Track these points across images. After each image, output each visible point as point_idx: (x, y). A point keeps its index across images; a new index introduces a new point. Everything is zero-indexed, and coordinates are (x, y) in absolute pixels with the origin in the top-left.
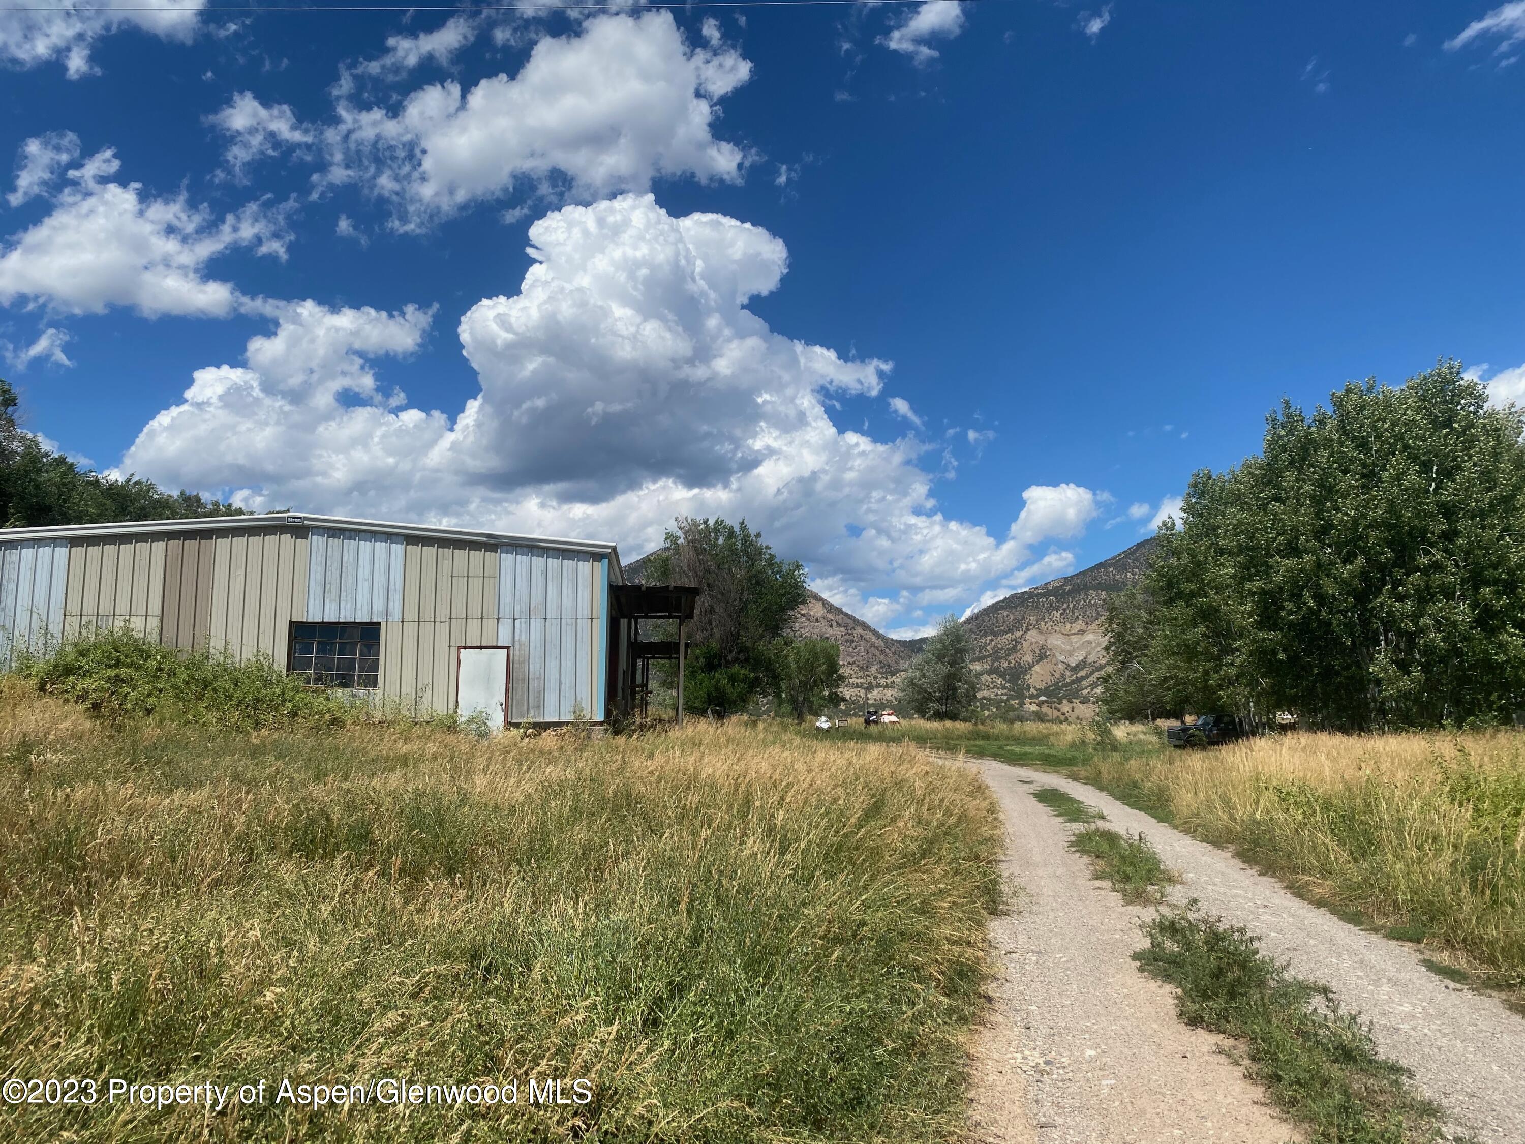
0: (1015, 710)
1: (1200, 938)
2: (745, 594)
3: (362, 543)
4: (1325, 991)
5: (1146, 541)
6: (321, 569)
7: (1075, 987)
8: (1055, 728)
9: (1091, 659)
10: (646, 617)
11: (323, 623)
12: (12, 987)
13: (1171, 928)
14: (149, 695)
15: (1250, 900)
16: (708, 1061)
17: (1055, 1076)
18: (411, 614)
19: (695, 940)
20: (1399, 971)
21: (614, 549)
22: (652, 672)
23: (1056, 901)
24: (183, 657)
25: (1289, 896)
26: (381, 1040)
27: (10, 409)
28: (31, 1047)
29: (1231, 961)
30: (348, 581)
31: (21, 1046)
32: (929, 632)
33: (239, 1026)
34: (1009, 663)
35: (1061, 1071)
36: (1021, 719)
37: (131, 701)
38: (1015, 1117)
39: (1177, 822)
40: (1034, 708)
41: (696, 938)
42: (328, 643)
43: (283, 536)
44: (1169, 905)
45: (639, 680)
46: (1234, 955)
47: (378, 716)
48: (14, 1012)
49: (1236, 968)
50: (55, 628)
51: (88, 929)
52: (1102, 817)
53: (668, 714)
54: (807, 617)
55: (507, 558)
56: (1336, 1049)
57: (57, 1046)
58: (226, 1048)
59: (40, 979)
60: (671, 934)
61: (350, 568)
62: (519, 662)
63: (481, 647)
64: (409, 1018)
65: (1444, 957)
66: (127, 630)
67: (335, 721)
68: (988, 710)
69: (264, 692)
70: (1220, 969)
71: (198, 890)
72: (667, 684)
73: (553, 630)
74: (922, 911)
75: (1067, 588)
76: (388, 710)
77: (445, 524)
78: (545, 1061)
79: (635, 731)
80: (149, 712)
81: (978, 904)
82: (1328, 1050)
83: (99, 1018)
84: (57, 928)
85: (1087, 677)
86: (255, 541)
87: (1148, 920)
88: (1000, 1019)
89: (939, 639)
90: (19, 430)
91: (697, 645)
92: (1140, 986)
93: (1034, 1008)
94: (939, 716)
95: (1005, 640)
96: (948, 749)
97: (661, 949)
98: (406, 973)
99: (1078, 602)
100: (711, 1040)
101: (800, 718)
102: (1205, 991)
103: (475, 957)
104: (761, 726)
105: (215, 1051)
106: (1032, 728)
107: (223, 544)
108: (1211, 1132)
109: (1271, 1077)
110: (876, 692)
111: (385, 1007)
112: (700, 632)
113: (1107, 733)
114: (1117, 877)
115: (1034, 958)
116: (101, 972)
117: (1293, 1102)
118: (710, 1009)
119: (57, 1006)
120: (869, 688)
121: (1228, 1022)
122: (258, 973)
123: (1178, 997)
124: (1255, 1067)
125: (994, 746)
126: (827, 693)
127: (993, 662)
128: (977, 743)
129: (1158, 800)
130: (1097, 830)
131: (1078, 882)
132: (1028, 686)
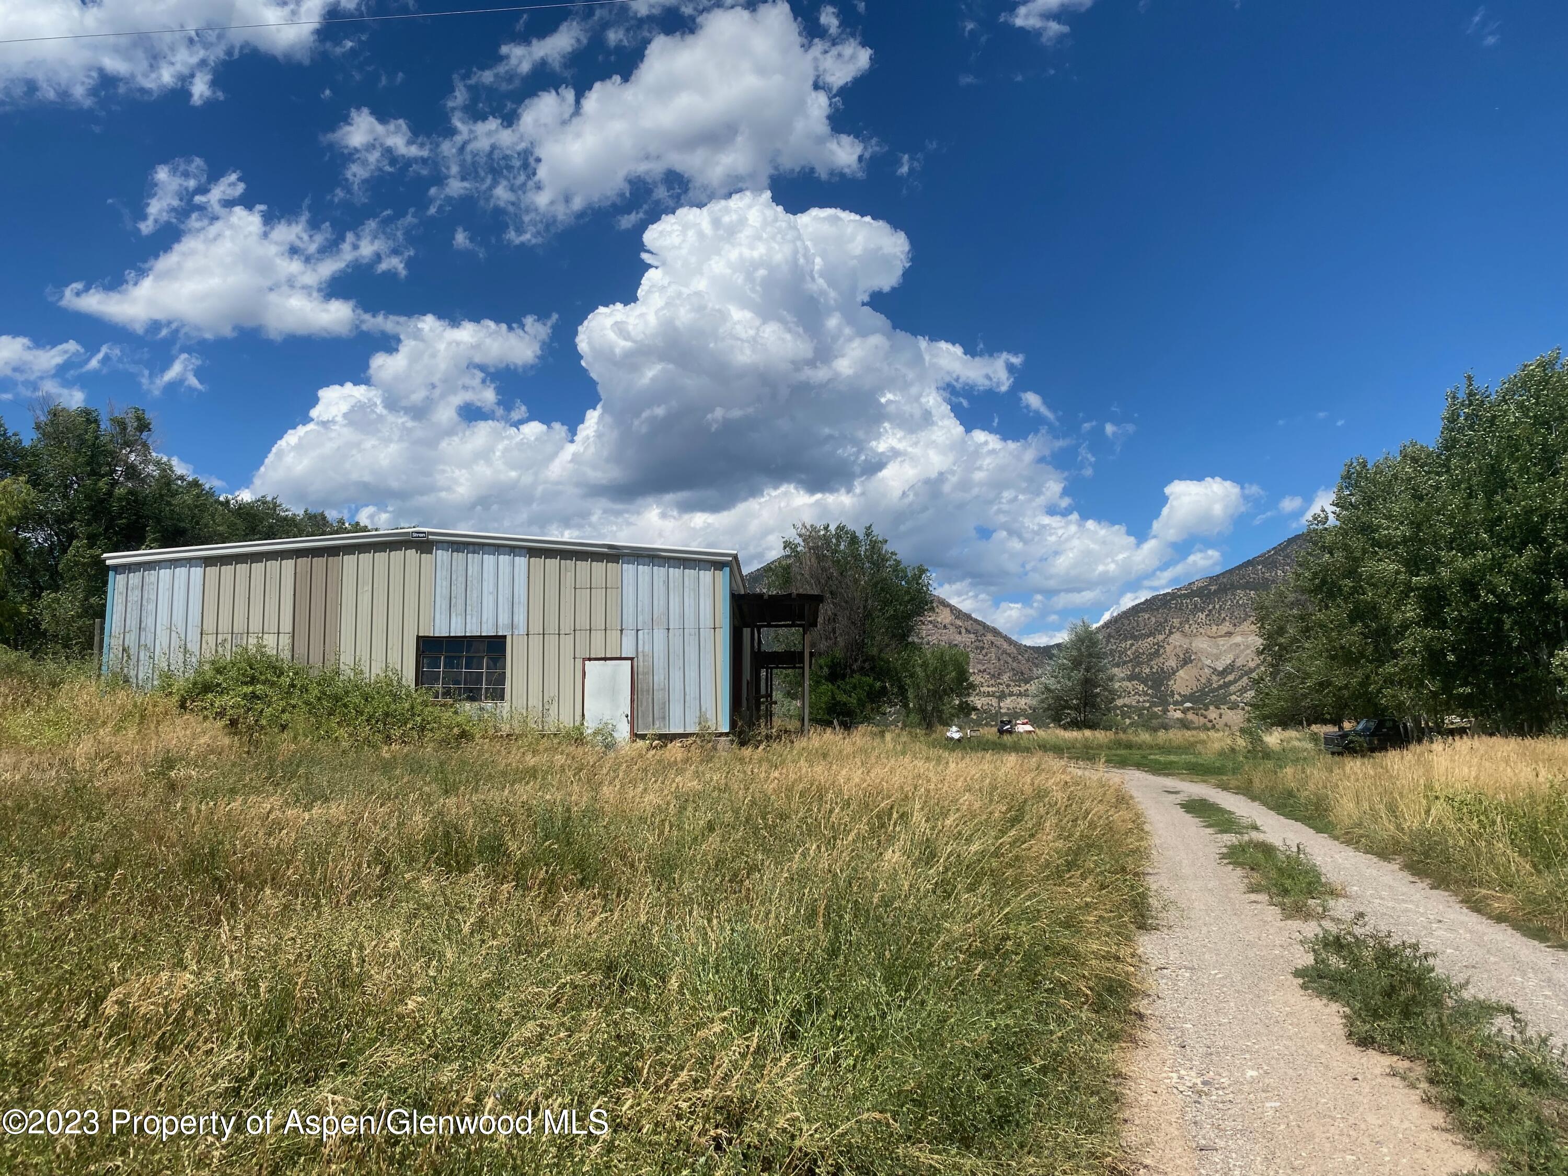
0: (1158, 717)
1: (1368, 954)
2: (870, 602)
3: (486, 556)
4: (1511, 1011)
5: (1298, 537)
6: (446, 584)
7: (1232, 1004)
8: (1203, 736)
9: (1239, 663)
10: (769, 626)
11: (449, 637)
12: (166, 993)
13: (1336, 944)
14: (283, 711)
15: (1422, 915)
16: (850, 1076)
17: (1214, 1098)
18: (536, 627)
19: (833, 952)
21: (735, 557)
22: (776, 682)
23: (1209, 915)
24: (314, 673)
25: (1465, 910)
26: (521, 1050)
27: (145, 433)
28: (186, 1053)
29: (1403, 979)
30: (473, 595)
31: (177, 1052)
32: (1062, 637)
33: (382, 1034)
34: (1152, 668)
35: (1221, 1092)
36: (1166, 727)
37: (266, 717)
38: (1172, 1139)
39: (1337, 832)
40: (1178, 715)
41: (833, 951)
42: (455, 657)
43: (408, 552)
44: (1333, 919)
45: (763, 692)
46: (1407, 972)
47: (505, 729)
48: (168, 1017)
49: (1409, 986)
50: (193, 647)
51: (236, 938)
52: (1256, 828)
53: (793, 725)
54: (935, 624)
55: (629, 569)
56: (1525, 1072)
57: (209, 1052)
58: (371, 1056)
59: (192, 986)
60: (808, 945)
61: (475, 582)
62: (644, 674)
63: (605, 659)
64: (547, 1028)
66: (260, 647)
67: (464, 734)
68: (1130, 718)
69: (393, 706)
70: (1392, 987)
71: (338, 902)
72: (791, 695)
73: (676, 641)
74: (1067, 925)
75: (1213, 588)
76: (515, 724)
77: (568, 536)
78: (685, 1072)
79: (760, 742)
80: (284, 728)
81: (1126, 919)
82: (1515, 1073)
83: (248, 1023)
84: (206, 937)
85: (1235, 681)
86: (381, 557)
87: (1311, 935)
88: (1153, 1036)
89: (1072, 644)
90: (154, 454)
91: (820, 654)
92: (1304, 1004)
93: (1189, 1026)
94: (1076, 725)
95: (1146, 644)
96: (1088, 759)
97: (798, 961)
98: (544, 984)
99: (1225, 603)
100: (851, 1055)
101: (929, 727)
102: (1376, 1010)
103: (610, 968)
104: (888, 736)
105: (361, 1059)
106: (1176, 736)
107: (349, 561)
108: (1387, 1159)
109: (1452, 1101)
110: (1009, 700)
111: (524, 1017)
112: (824, 641)
113: (1256, 740)
114: (1274, 890)
115: (1187, 975)
116: (249, 980)
117: (1478, 1128)
118: (849, 1023)
119: (209, 1013)
120: (1002, 697)
121: (1403, 1043)
122: (399, 982)
123: (1346, 1017)
124: (1433, 1091)
125: (1136, 755)
126: (957, 702)
127: (1134, 667)
128: (1118, 752)
129: (1316, 810)
130: (1251, 841)
131: (1232, 895)
132: (1172, 691)
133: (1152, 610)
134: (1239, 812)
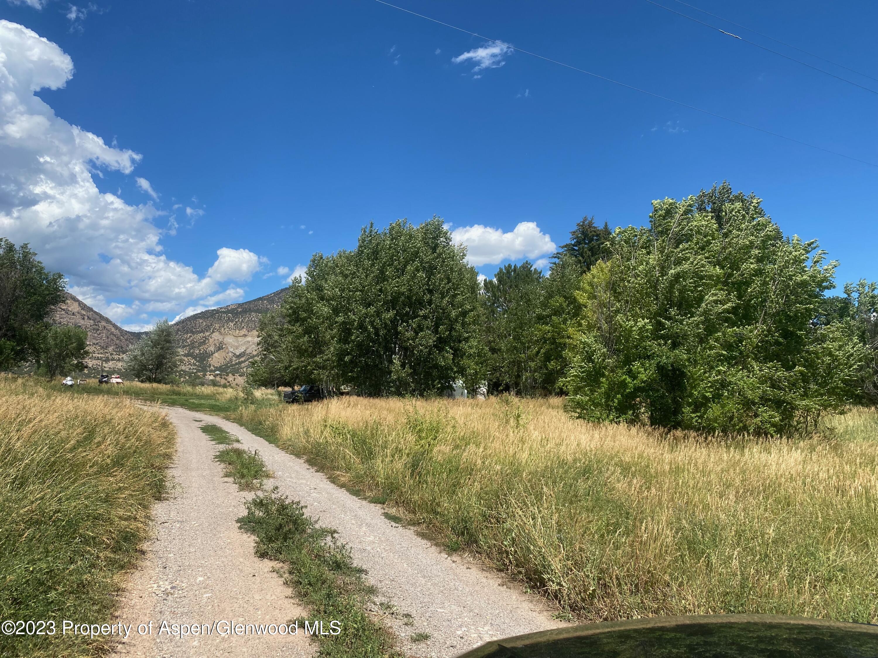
0: (200, 378)
1: (275, 508)
2: (17, 292)
4: (334, 533)
5: (286, 289)
7: (199, 540)
8: (221, 390)
9: (248, 352)
13: (260, 504)
15: (308, 486)
17: (176, 595)
20: (372, 519)
23: (199, 490)
25: (328, 482)
29: (289, 520)
32: (149, 328)
34: (200, 350)
35: (180, 592)
36: (203, 384)
39: (279, 444)
40: (212, 377)
44: (263, 490)
46: (291, 516)
49: (290, 524)
52: (238, 441)
54: (67, 311)
56: (333, 563)
65: (393, 511)
68: (183, 378)
70: (282, 525)
74: (105, 501)
75: (240, 310)
81: (148, 495)
82: (329, 564)
85: (245, 361)
87: (250, 499)
88: (148, 564)
89: (155, 332)
92: (238, 537)
93: (171, 555)
94: (150, 380)
95: (198, 337)
99: (245, 318)
101: (52, 377)
102: (271, 538)
104: (21, 381)
106: (207, 390)
108: (259, 617)
109: (297, 582)
110: (111, 363)
113: (249, 394)
114: (238, 475)
115: (178, 525)
117: (306, 595)
120: (107, 360)
121: (281, 554)
123: (256, 542)
124: (290, 578)
125: (182, 399)
126: (75, 362)
127: (190, 349)
128: (172, 397)
129: (272, 431)
130: (233, 449)
131: (215, 479)
132: (210, 364)
133: (205, 318)
134: (232, 432)
